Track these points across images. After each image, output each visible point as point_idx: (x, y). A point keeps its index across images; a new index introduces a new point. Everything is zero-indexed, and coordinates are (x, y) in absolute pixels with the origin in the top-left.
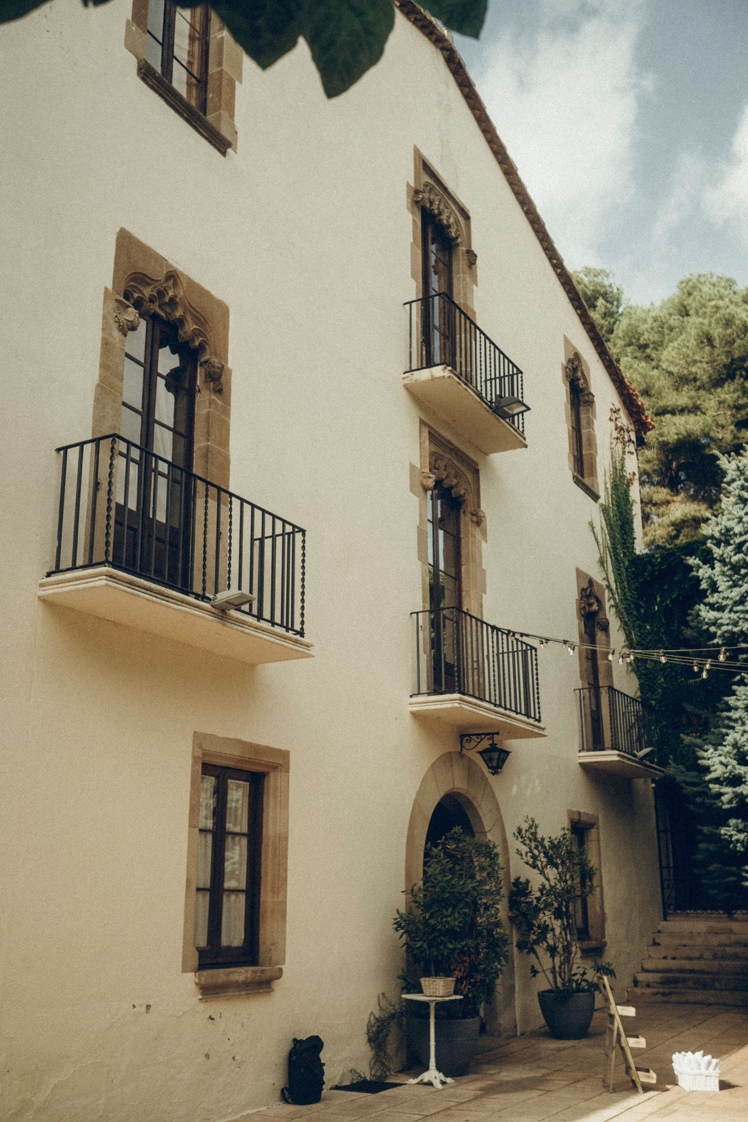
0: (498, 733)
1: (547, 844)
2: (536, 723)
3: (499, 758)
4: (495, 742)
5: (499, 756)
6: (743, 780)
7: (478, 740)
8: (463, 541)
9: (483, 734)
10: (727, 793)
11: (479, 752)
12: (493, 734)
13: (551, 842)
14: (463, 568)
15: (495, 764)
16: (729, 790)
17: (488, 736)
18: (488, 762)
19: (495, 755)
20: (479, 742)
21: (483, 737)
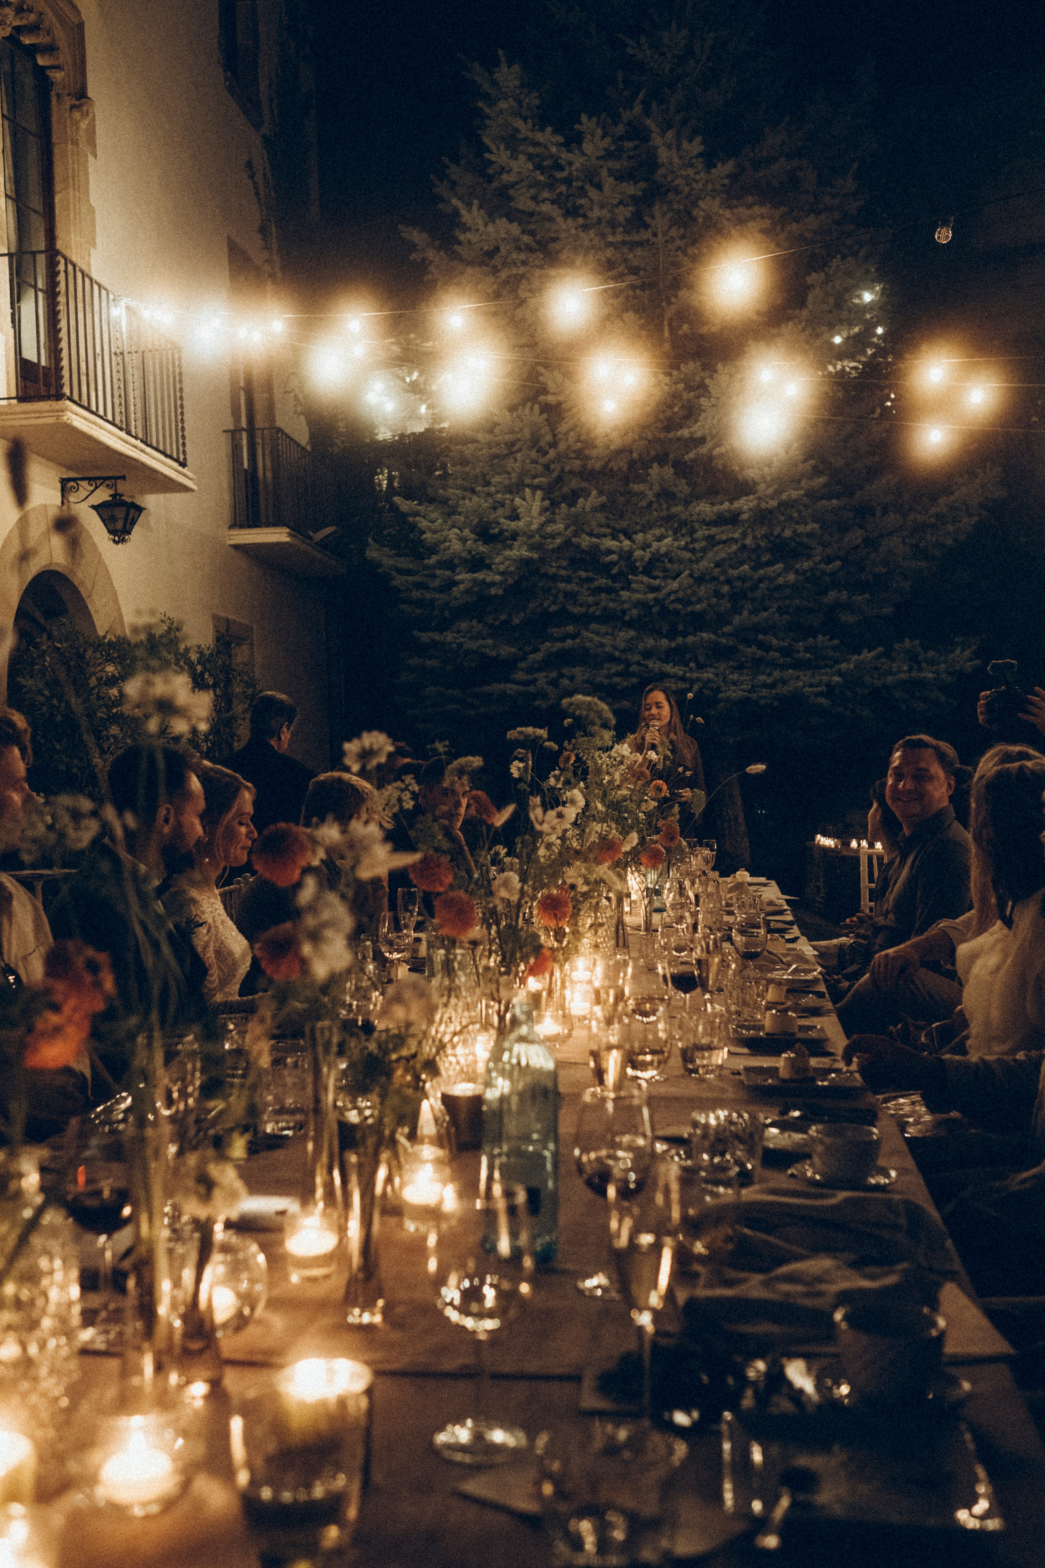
0: (123, 478)
1: (194, 657)
2: (180, 468)
3: (126, 518)
4: (119, 492)
5: (127, 514)
6: (487, 561)
7: (92, 488)
8: (56, 151)
9: (99, 478)
10: (462, 582)
11: (93, 507)
12: (116, 478)
13: (201, 653)
14: (57, 198)
15: (119, 525)
16: (463, 576)
17: (108, 482)
18: (108, 521)
19: (120, 513)
20: (93, 491)
21: (99, 482)
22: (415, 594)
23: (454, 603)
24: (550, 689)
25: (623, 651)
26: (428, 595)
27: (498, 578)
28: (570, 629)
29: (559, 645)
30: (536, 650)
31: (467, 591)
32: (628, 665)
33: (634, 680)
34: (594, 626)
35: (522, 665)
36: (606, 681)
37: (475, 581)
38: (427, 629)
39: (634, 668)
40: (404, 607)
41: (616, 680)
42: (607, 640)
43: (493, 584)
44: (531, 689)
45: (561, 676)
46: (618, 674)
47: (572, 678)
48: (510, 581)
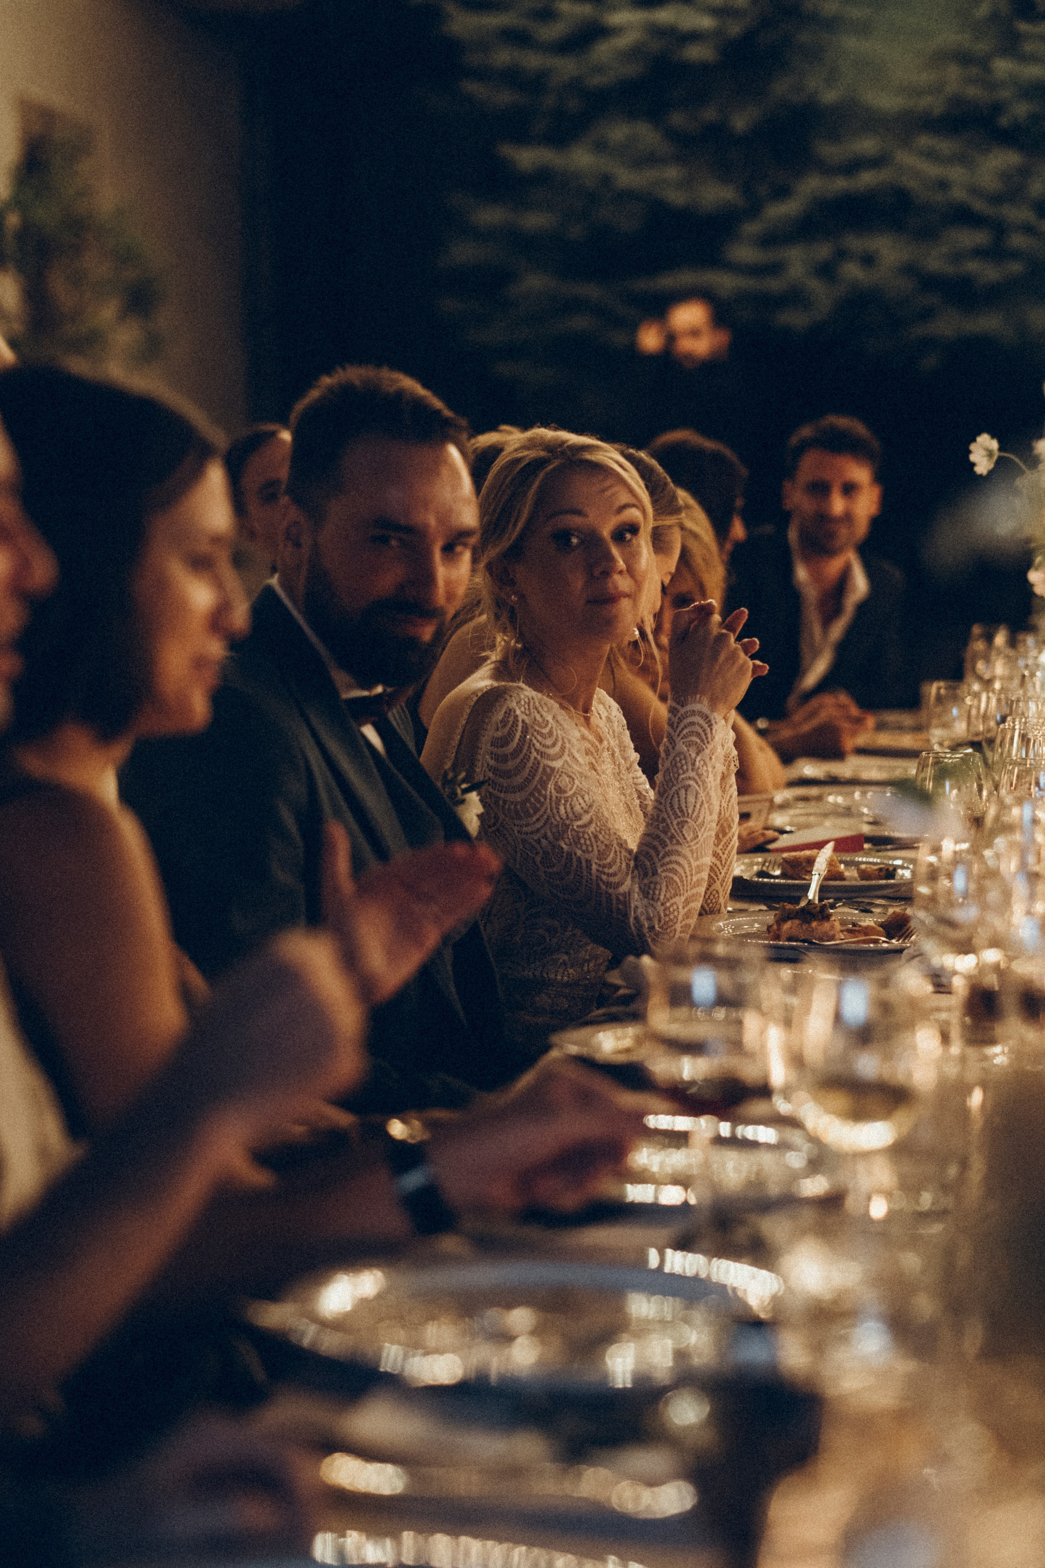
22: (503, 57)
23: (596, 81)
24: (816, 287)
25: (997, 199)
26: (533, 61)
27: (706, 22)
28: (867, 145)
29: (840, 184)
30: (782, 193)
31: (635, 52)
32: (1000, 229)
33: (1016, 268)
34: (925, 141)
35: (752, 228)
36: (949, 269)
37: (657, 31)
38: (522, 138)
39: (1018, 241)
40: (472, 87)
41: (973, 266)
42: (956, 174)
43: (694, 36)
44: (774, 285)
45: (842, 254)
46: (979, 253)
47: (868, 260)
48: (735, 29)
